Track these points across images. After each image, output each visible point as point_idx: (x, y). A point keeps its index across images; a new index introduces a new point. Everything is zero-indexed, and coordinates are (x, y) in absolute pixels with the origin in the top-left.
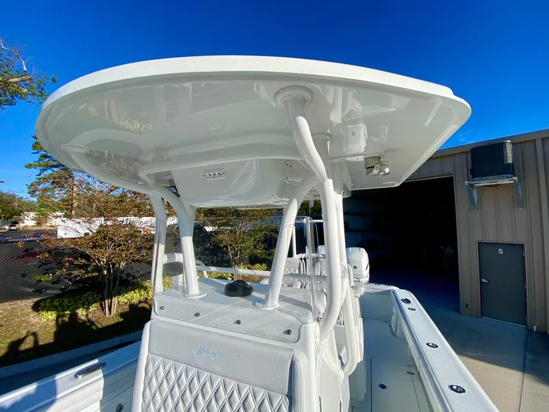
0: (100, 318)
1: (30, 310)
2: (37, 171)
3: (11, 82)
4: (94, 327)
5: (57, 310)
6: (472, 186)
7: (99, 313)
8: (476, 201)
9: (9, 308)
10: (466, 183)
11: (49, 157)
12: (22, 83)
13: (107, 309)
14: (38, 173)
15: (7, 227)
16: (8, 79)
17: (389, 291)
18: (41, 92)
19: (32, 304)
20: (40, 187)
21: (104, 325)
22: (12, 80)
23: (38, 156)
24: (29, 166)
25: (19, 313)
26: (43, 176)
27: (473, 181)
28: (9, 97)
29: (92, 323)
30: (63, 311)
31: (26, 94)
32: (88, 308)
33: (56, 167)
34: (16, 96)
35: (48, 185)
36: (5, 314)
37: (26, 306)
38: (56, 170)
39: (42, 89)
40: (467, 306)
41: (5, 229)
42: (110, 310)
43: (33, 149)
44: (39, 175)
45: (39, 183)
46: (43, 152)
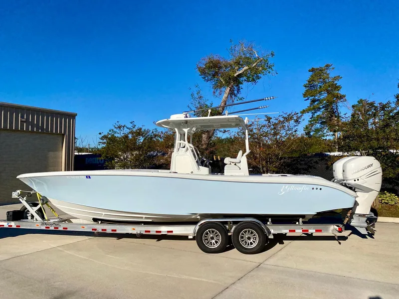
2: (310, 114)
11: (317, 100)
14: (311, 117)
20: (313, 128)
23: (309, 101)
24: (304, 112)
26: (314, 118)
33: (322, 107)
35: (318, 126)
45: (312, 125)
46: (311, 98)
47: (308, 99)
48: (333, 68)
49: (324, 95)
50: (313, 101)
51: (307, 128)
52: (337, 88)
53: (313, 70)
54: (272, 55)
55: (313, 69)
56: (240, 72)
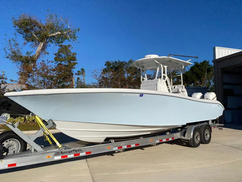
43: (55, 61)
46: (59, 62)
47: (57, 63)
50: (59, 64)
52: (75, 59)
53: (61, 46)
56: (54, 35)
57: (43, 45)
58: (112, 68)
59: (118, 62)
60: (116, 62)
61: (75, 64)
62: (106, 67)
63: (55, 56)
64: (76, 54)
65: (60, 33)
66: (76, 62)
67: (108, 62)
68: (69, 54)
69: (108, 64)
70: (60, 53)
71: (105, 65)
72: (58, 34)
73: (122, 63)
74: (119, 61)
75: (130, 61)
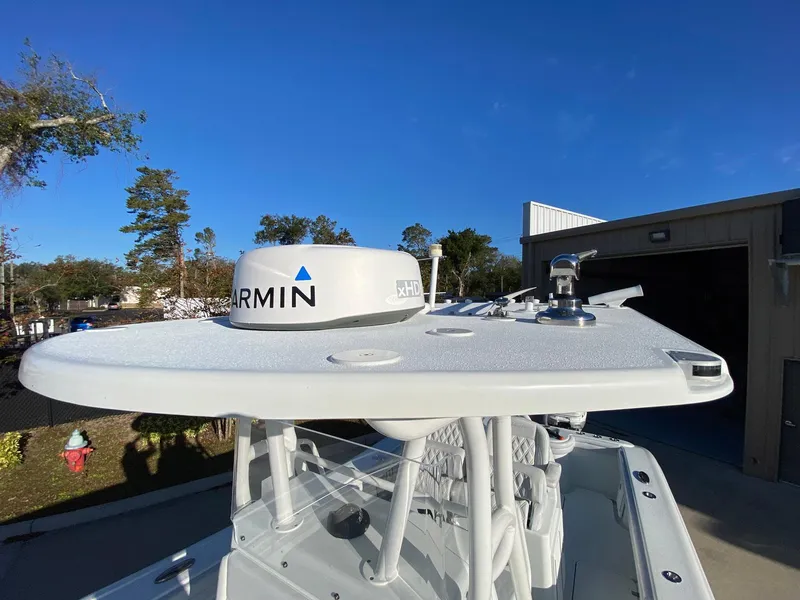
0: (212, 443)
1: (129, 429)
2: (136, 235)
3: (89, 125)
4: (204, 455)
5: (161, 431)
6: (781, 265)
7: (211, 436)
8: (786, 290)
9: (104, 425)
10: (771, 262)
11: (148, 217)
12: (104, 125)
13: (220, 431)
14: (137, 239)
15: (106, 306)
16: (85, 120)
17: (617, 449)
18: (128, 136)
19: (131, 421)
20: (141, 256)
21: (217, 453)
22: (89, 122)
23: (135, 216)
24: (126, 230)
25: (116, 432)
26: (143, 242)
27: (782, 258)
28: (89, 144)
29: (203, 449)
30: (168, 432)
31: (110, 140)
32: (197, 430)
33: (158, 229)
34: (98, 142)
35: (150, 253)
36: (99, 434)
37: (124, 423)
38: (158, 233)
39: (129, 132)
40: (755, 461)
41: (104, 308)
42: (224, 432)
43: (129, 207)
44: (138, 241)
45: (139, 251)
46: (141, 211)
47: (134, 212)
48: (177, 178)
49: (163, 213)
50: (143, 216)
51: (131, 255)
52: (183, 206)
53: (145, 170)
54: (142, 118)
55: (146, 168)
56: (50, 125)
57: (11, 156)
58: (277, 231)
59: (290, 218)
60: (287, 219)
61: (185, 218)
62: (262, 228)
63: (130, 195)
64: (186, 193)
65: (72, 120)
66: (186, 212)
67: (267, 218)
68: (168, 192)
69: (267, 221)
70: (143, 189)
71: (262, 224)
72: (66, 125)
73: (301, 222)
74: (294, 217)
75: (319, 219)
